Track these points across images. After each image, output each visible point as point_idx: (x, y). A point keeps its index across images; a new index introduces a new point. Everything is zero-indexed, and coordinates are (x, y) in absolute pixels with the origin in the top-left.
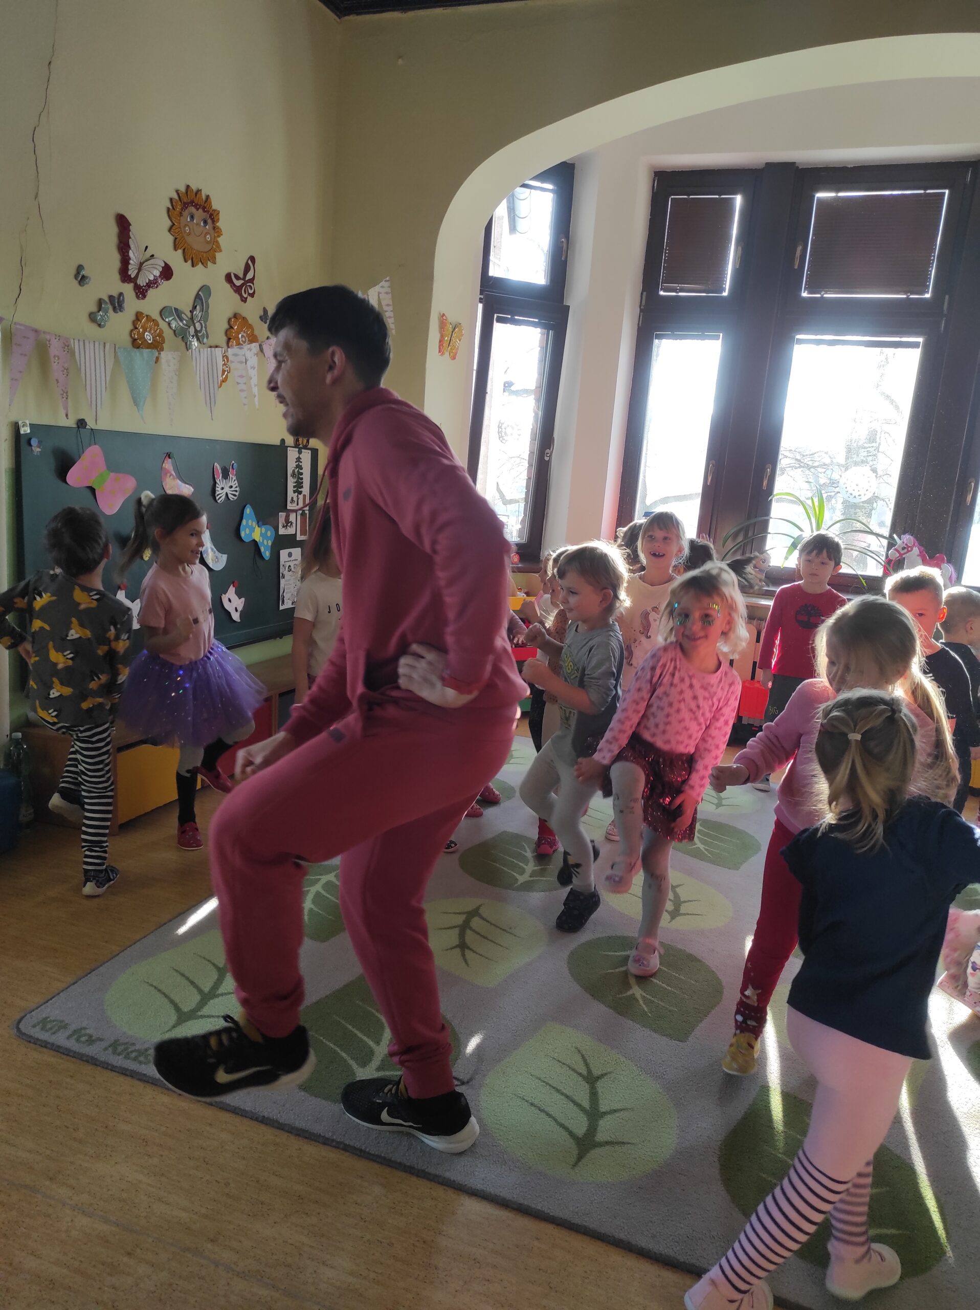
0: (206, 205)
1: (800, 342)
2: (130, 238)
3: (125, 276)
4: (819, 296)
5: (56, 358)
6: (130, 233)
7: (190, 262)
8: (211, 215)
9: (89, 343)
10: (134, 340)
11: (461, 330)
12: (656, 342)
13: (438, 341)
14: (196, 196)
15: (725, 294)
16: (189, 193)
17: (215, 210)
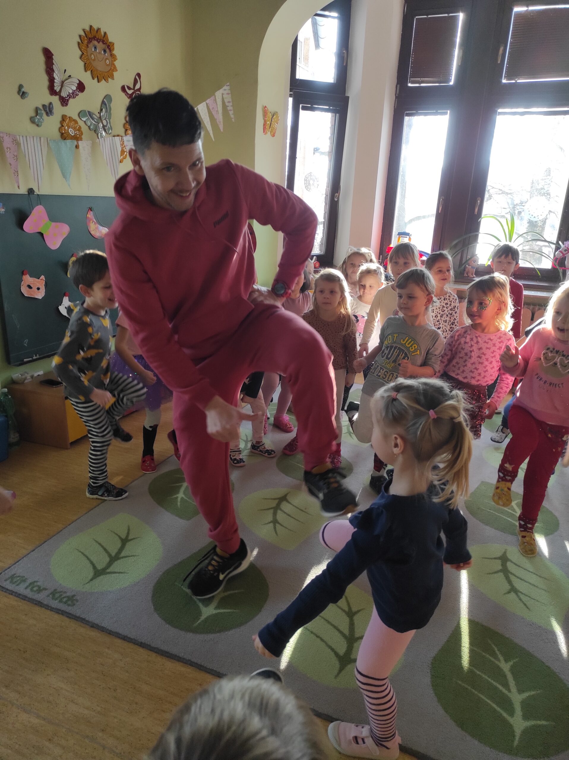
0: (104, 39)
1: (500, 113)
2: (53, 64)
3: (52, 91)
4: (514, 81)
5: (9, 149)
6: (54, 61)
7: (96, 79)
8: (108, 46)
9: (30, 137)
10: (62, 134)
11: (278, 117)
12: (406, 119)
13: (263, 125)
14: (97, 33)
15: (452, 83)
16: (92, 31)
17: (110, 43)
